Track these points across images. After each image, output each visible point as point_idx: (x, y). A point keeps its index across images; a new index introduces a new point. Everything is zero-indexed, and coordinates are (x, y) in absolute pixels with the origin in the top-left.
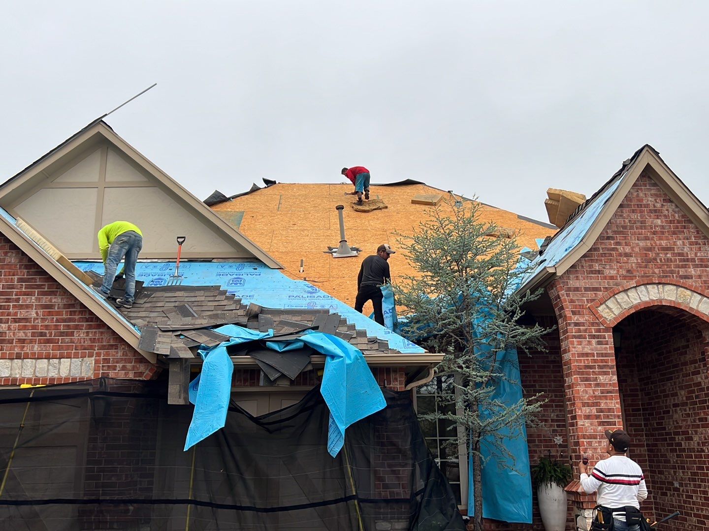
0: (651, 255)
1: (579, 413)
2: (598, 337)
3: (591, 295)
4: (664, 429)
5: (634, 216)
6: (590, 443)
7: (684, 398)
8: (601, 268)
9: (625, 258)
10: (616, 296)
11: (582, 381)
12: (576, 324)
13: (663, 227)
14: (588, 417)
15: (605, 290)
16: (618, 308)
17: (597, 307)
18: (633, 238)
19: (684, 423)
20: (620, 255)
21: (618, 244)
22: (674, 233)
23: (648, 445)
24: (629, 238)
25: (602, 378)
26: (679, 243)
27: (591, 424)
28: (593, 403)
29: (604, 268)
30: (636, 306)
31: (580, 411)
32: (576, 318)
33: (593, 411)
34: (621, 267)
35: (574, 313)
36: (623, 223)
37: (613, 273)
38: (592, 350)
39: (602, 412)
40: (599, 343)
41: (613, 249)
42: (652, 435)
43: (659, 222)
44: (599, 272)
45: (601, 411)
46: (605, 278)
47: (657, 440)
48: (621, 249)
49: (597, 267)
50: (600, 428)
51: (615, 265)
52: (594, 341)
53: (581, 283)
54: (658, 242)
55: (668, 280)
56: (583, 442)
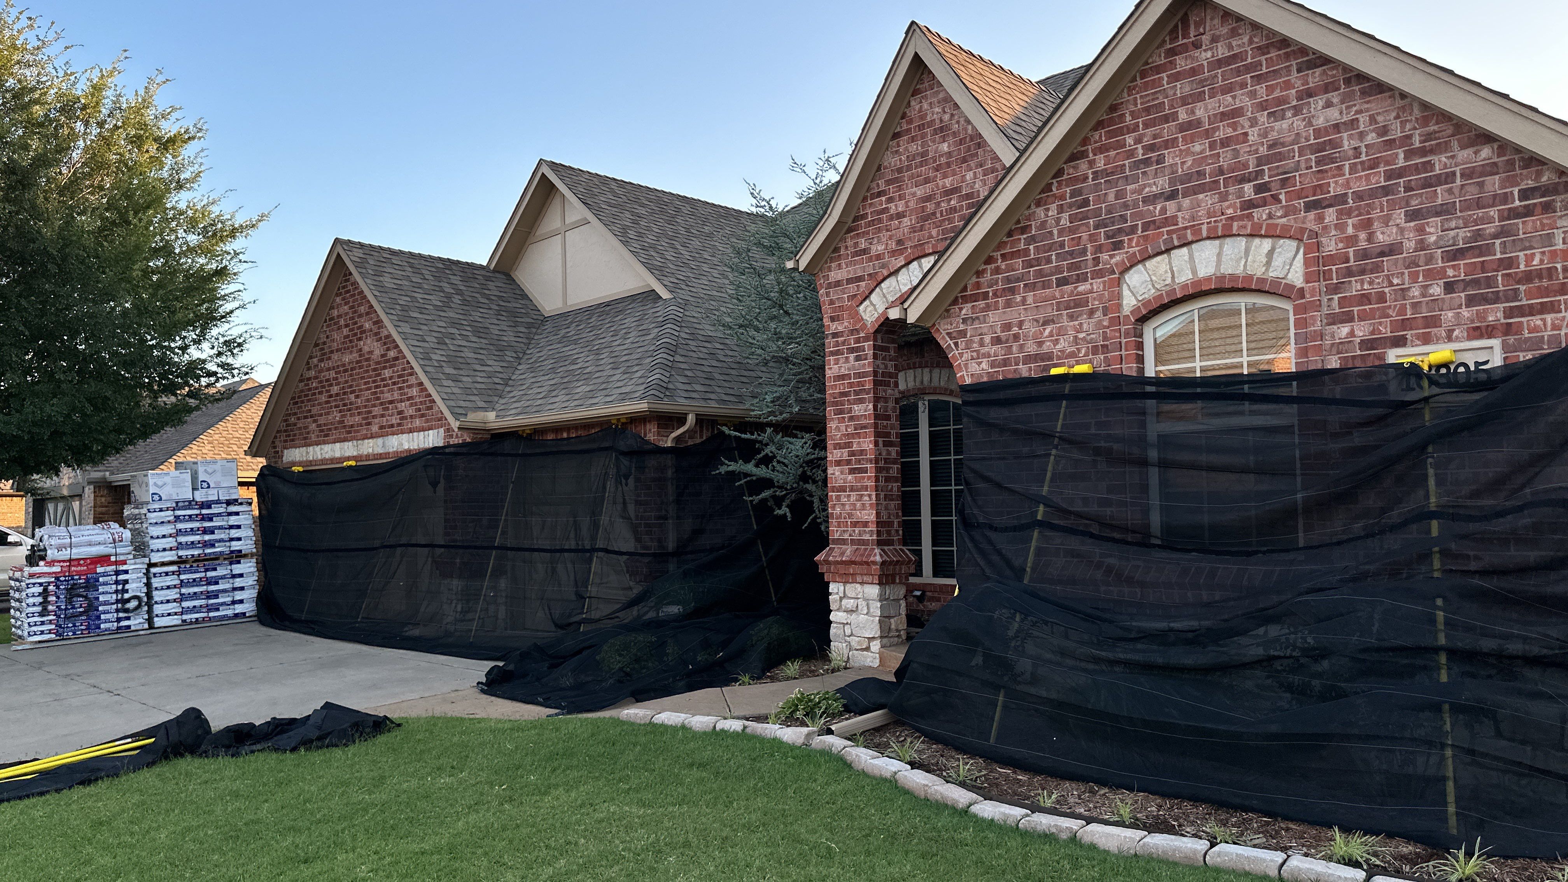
0: (930, 207)
2: (857, 350)
3: (852, 289)
5: (914, 148)
6: (838, 498)
8: (867, 245)
9: (897, 222)
10: (882, 285)
11: (836, 414)
12: (835, 335)
13: (949, 154)
14: (838, 463)
15: (870, 278)
16: (882, 302)
17: (859, 306)
18: (910, 185)
20: (892, 218)
21: (890, 200)
22: (964, 160)
24: (905, 186)
25: (856, 408)
26: (969, 176)
27: (842, 473)
28: (845, 443)
29: (871, 244)
31: (831, 456)
32: (834, 327)
33: (844, 455)
34: (890, 238)
35: (833, 319)
36: (898, 163)
37: (881, 248)
38: (849, 369)
40: (858, 358)
41: (884, 211)
43: (945, 147)
44: (865, 251)
45: (852, 454)
46: (870, 259)
48: (893, 208)
49: (863, 244)
50: (850, 477)
51: (884, 236)
52: (852, 356)
53: (844, 273)
54: (941, 183)
56: (832, 496)
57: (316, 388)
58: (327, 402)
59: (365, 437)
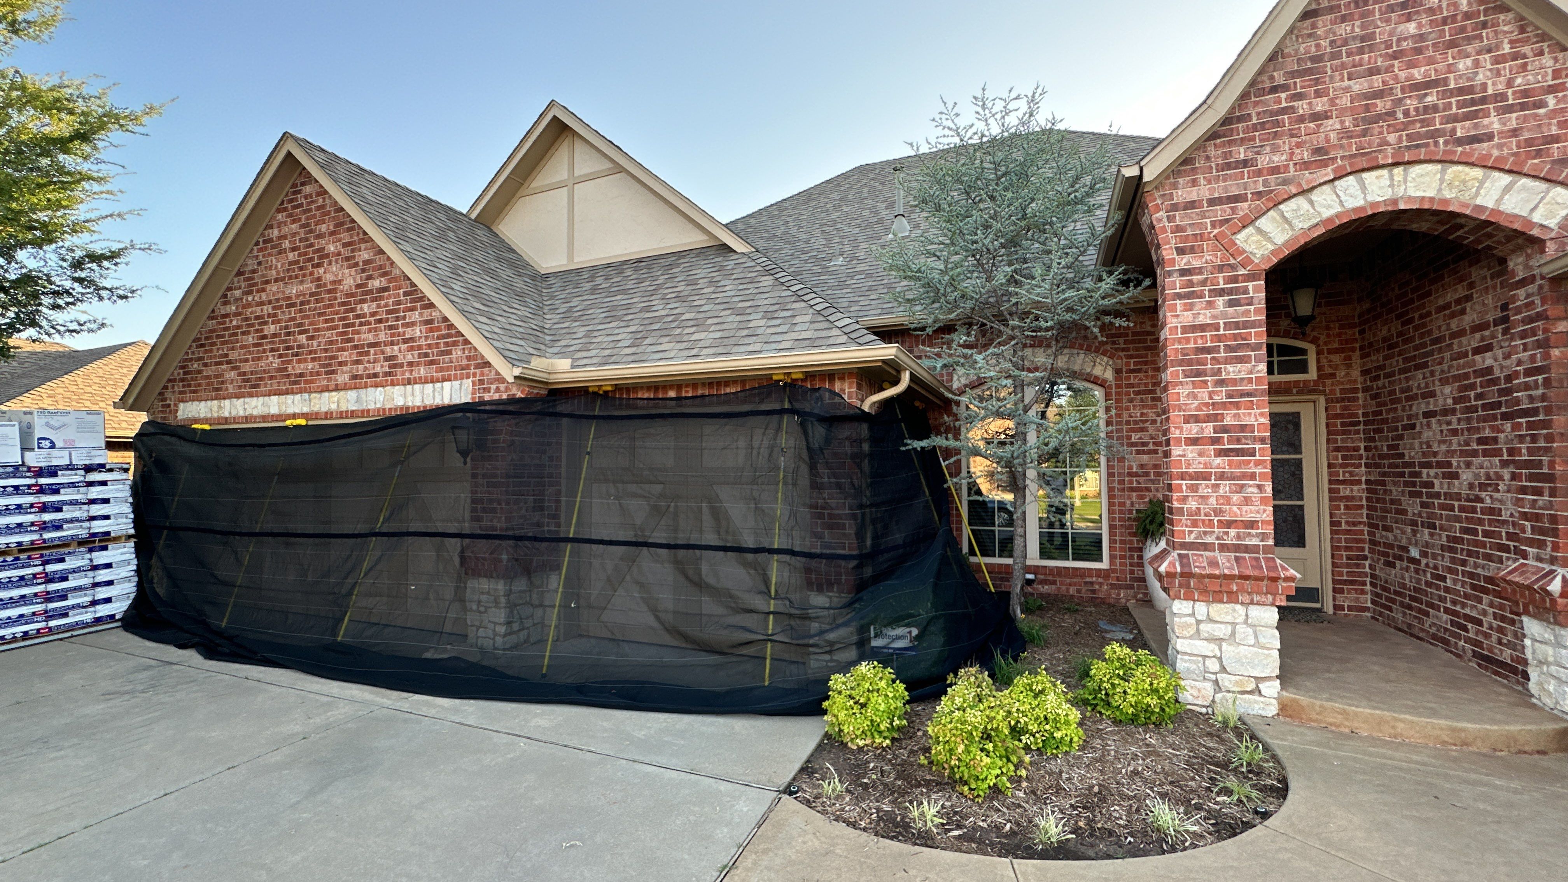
0: (1381, 105)
1: (1175, 433)
2: (1230, 292)
3: (1221, 211)
4: (1402, 455)
5: (1343, 30)
6: (1194, 489)
7: (1450, 401)
8: (1250, 155)
9: (1311, 125)
10: (1281, 207)
11: (1186, 376)
12: (1183, 272)
13: (1421, 37)
14: (1193, 441)
15: (1255, 197)
16: (1283, 230)
17: (1234, 234)
18: (1338, 78)
19: (1444, 447)
20: (1301, 119)
21: (1297, 97)
22: (1452, 44)
23: (1368, 482)
24: (1327, 79)
25: (1231, 369)
26: (1464, 65)
27: (1201, 454)
28: (1208, 416)
29: (1258, 153)
30: (1330, 220)
31: (1178, 431)
32: (1184, 261)
33: (1206, 431)
34: (1299, 145)
35: (1181, 251)
36: (1313, 49)
37: (1278, 159)
38: (1214, 317)
39: (1226, 432)
40: (1231, 304)
41: (1284, 111)
42: (1377, 466)
43: (1411, 28)
44: (1245, 163)
45: (1225, 429)
46: (1259, 173)
47: (1384, 474)
48: (1302, 107)
49: (1241, 153)
50: (1218, 460)
51: (1285, 143)
52: (1220, 301)
53: (1202, 192)
54: (1403, 74)
55: (1422, 154)
56: (1181, 485)
57: (238, 327)
58: (256, 345)
59: (327, 389)
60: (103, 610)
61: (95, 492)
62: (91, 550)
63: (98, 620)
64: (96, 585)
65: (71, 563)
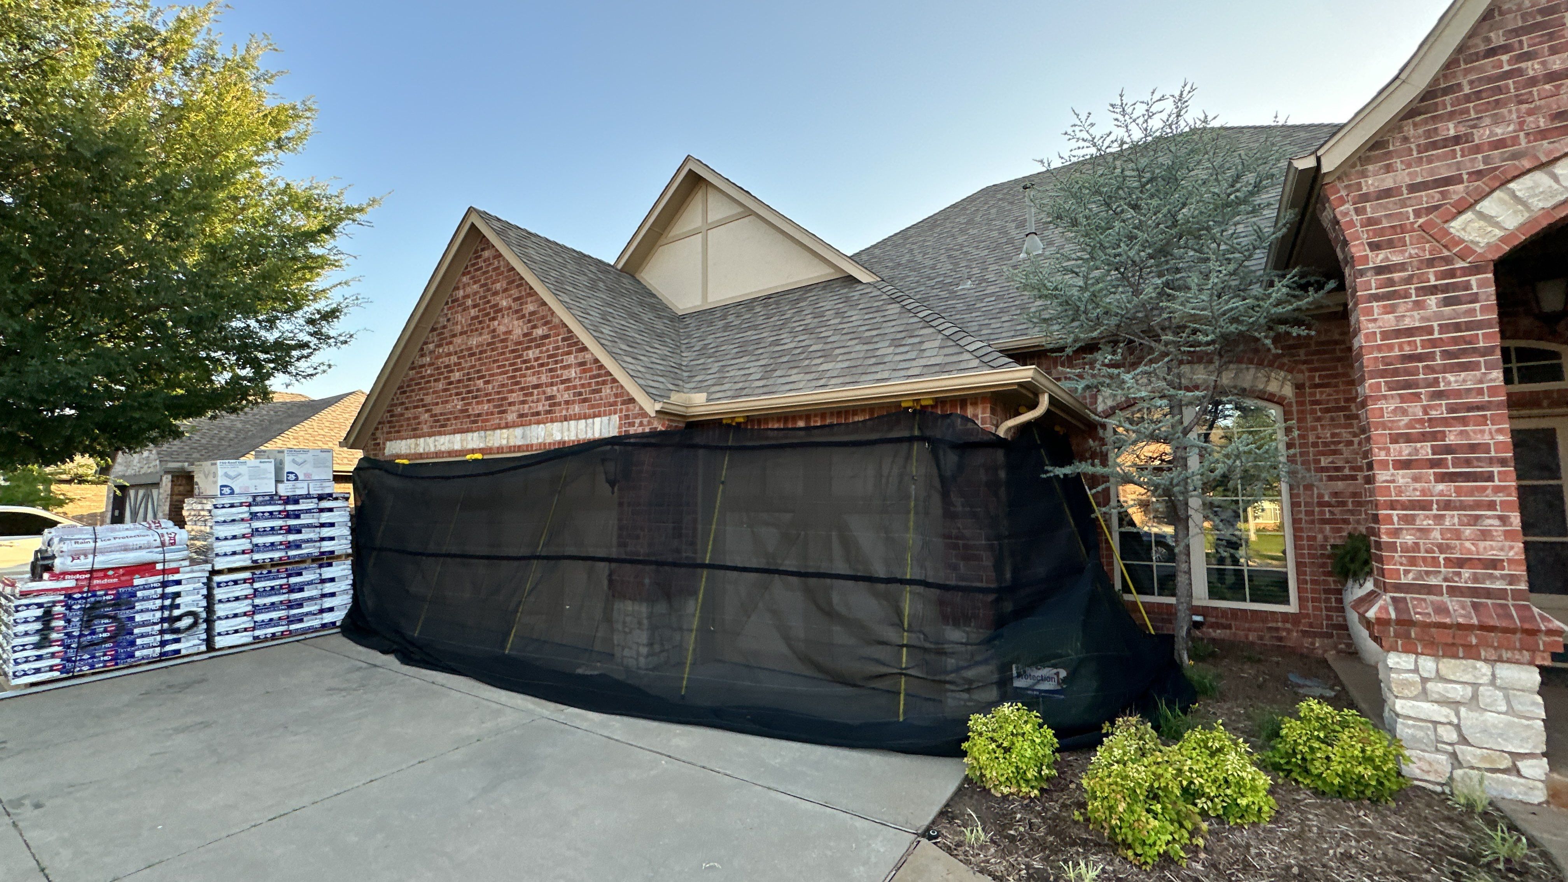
60: (328, 618)
61: (325, 517)
62: (321, 566)
63: (324, 626)
64: (324, 596)
65: (307, 577)
